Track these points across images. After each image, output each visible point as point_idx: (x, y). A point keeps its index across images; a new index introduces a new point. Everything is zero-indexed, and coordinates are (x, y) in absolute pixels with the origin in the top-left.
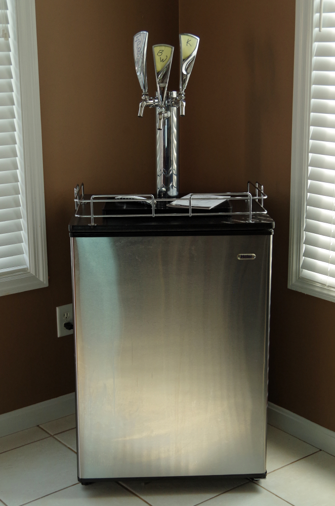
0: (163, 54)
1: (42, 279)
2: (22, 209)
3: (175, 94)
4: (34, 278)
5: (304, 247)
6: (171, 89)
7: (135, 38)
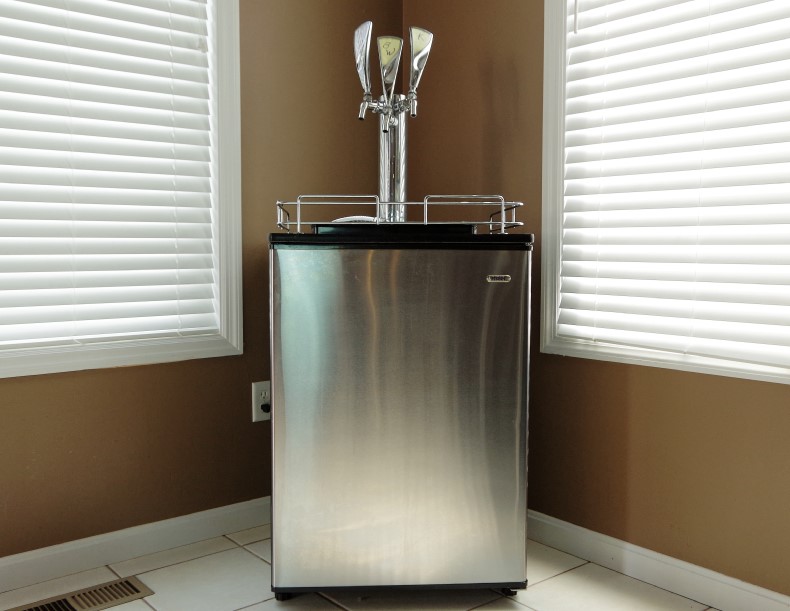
0: (390, 47)
1: (236, 346)
2: (214, 256)
3: (403, 97)
4: (225, 342)
5: (560, 297)
6: (398, 91)
7: (356, 33)
